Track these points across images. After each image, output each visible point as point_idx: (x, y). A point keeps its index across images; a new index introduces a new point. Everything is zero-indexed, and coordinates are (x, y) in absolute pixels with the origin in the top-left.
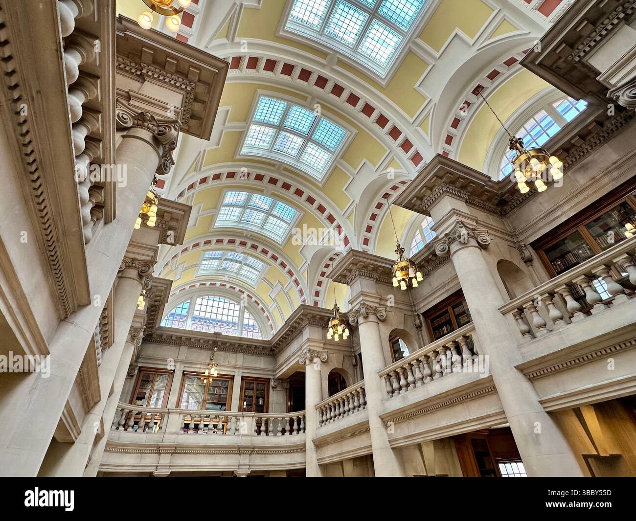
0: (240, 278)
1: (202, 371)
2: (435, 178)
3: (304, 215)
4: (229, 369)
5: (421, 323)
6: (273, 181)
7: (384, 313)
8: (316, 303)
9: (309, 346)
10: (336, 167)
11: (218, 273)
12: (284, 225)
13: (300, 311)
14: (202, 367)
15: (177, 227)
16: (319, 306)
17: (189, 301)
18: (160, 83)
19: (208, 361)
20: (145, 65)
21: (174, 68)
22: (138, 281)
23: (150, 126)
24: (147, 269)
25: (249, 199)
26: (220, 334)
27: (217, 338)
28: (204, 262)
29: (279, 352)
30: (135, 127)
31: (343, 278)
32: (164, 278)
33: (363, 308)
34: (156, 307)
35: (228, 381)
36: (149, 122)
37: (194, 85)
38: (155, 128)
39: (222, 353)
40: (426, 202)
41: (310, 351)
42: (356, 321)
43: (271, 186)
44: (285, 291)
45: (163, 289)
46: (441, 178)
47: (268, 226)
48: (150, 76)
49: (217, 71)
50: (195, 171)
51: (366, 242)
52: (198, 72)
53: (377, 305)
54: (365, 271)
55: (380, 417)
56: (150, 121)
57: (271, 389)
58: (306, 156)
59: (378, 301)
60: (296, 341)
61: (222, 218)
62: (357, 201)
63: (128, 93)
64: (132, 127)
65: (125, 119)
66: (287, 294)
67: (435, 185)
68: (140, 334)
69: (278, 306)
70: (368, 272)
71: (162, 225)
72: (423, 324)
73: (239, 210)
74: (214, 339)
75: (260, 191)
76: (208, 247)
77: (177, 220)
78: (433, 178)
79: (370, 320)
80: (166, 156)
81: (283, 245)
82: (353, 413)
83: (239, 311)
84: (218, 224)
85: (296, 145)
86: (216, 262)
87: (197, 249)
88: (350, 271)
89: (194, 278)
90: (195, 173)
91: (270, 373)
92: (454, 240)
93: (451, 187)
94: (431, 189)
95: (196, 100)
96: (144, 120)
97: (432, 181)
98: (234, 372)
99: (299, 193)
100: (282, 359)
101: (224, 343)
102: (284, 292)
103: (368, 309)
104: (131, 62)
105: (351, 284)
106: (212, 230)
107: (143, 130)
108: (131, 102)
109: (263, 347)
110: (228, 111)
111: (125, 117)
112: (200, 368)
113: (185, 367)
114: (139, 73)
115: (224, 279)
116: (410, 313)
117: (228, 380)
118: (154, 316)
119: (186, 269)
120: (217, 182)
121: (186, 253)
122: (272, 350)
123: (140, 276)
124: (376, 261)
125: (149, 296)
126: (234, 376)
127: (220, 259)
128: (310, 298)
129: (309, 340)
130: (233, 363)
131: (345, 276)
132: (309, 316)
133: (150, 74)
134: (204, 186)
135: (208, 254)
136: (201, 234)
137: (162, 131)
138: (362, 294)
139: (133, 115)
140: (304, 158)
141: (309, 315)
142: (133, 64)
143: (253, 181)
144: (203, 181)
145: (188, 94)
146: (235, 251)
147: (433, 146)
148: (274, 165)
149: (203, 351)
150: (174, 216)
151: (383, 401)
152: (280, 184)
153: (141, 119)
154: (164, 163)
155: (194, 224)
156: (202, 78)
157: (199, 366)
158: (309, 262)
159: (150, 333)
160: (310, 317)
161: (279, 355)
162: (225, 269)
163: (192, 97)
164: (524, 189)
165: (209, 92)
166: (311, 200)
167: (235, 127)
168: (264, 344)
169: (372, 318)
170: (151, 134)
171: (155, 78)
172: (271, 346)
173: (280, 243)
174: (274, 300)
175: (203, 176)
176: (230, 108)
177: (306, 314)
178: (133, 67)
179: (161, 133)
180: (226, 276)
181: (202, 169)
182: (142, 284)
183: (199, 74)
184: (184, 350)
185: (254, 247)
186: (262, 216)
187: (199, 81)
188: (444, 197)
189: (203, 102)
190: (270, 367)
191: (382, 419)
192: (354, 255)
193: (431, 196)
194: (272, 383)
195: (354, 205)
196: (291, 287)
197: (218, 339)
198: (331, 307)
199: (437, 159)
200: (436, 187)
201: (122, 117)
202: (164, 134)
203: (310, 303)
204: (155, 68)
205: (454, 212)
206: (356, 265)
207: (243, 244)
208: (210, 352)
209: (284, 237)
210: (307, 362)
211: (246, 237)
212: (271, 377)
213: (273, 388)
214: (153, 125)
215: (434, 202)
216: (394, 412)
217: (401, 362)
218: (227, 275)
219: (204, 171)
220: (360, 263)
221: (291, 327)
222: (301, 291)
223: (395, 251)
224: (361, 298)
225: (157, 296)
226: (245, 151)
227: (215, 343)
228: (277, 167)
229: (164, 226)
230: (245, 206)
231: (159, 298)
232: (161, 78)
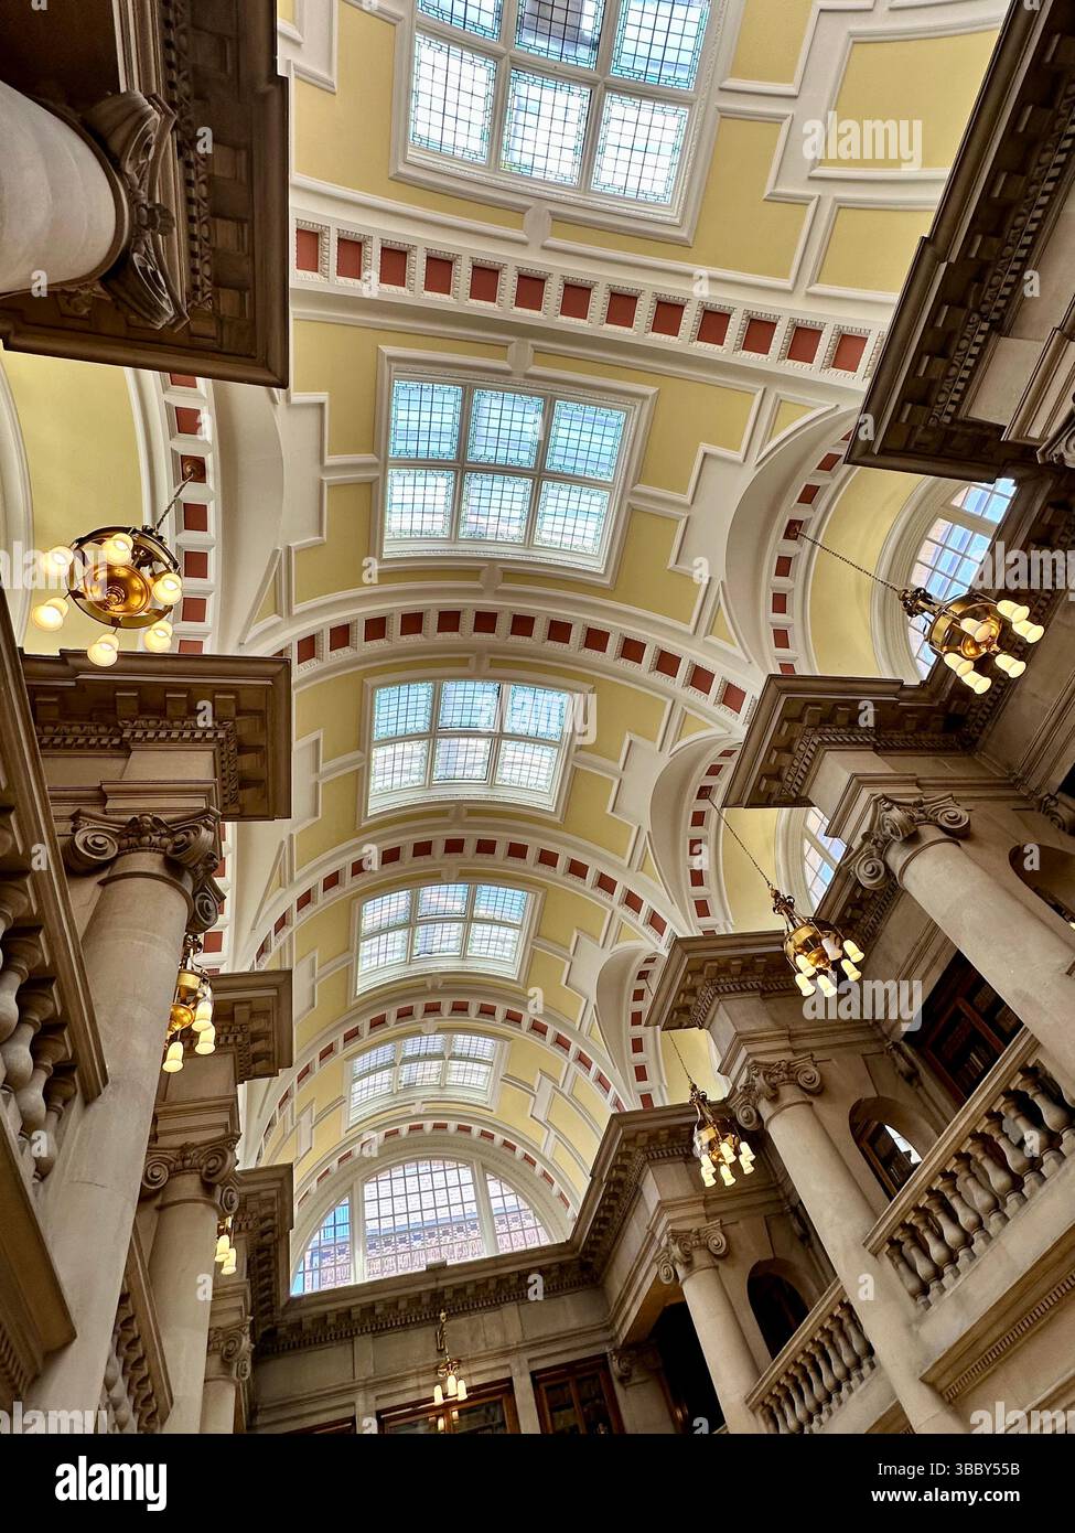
0: (455, 1096)
1: (425, 1394)
2: (786, 725)
3: (545, 896)
4: (492, 1365)
5: (911, 1063)
6: (454, 846)
7: (813, 1069)
8: (646, 1099)
9: (670, 1222)
10: (575, 770)
11: (396, 1102)
12: (511, 934)
13: (616, 1134)
14: (422, 1381)
15: (270, 1028)
16: (657, 1103)
17: (347, 1201)
18: (163, 746)
19: (433, 1360)
20: (126, 722)
21: (185, 707)
22: (205, 1202)
23: (156, 839)
24: (220, 1161)
25: (414, 903)
26: (442, 1266)
27: (437, 1280)
28: (357, 1086)
29: (604, 1264)
30: (126, 854)
31: (682, 1015)
32: (270, 1164)
33: (757, 1075)
34: (269, 1250)
35: (500, 1402)
36: (151, 834)
37: (231, 723)
38: (166, 840)
39: (462, 1321)
40: (790, 779)
41: (676, 1236)
42: (755, 1115)
43: (454, 858)
44: (566, 1091)
45: (274, 1193)
46: (800, 720)
47: (475, 948)
48: (139, 740)
49: (269, 683)
50: (280, 886)
51: (702, 909)
52: (233, 697)
53: (788, 1056)
54: (728, 980)
55: (922, 1380)
56: (153, 830)
57: (617, 1386)
58: (505, 770)
59: (785, 1044)
60: (634, 1220)
61: (368, 966)
62: (647, 827)
63: (100, 789)
64: (117, 856)
65: (101, 846)
66: (572, 1099)
67: (793, 740)
68: (240, 1344)
69: (561, 1136)
70: (736, 979)
71: (235, 1038)
72: (919, 1065)
73: (400, 935)
74: (432, 1286)
75: (435, 878)
76: (355, 1046)
77: (265, 1013)
78: (781, 727)
79: (787, 1101)
80: (203, 889)
81: (522, 980)
82: (850, 1390)
83: (474, 1183)
84: (363, 985)
85: (478, 755)
86: (386, 1075)
87: (332, 1060)
88: (693, 991)
89: (343, 1135)
90: (282, 890)
91: (600, 1337)
92: (887, 843)
93: (828, 730)
94: (788, 749)
95: (242, 749)
96: (141, 833)
97: (783, 733)
98: (508, 1366)
99: (518, 851)
100: (616, 1285)
101: (459, 1291)
102: (563, 1095)
103: (771, 1075)
104: (97, 727)
105: (707, 1023)
106: (353, 1003)
107: (140, 854)
108: (109, 805)
109: (560, 1263)
110: (317, 741)
111: (100, 840)
112: (419, 1388)
113: (377, 1398)
114: (116, 741)
115: (414, 1110)
116: (874, 1048)
117: (499, 1397)
118: (270, 1276)
119: (321, 1117)
120: (335, 892)
121: (310, 1080)
122: (585, 1267)
123: (208, 1188)
124: (742, 946)
125: (243, 1226)
126: (510, 1380)
127: (391, 1065)
128: (628, 1089)
129: (663, 1206)
130: (497, 1338)
131: (686, 1009)
132: (642, 1139)
133: (138, 735)
134: (309, 910)
135: (360, 1064)
136: (332, 1022)
137: (183, 841)
138: (742, 1039)
139: (117, 831)
140: (504, 776)
141: (640, 1136)
142: (102, 729)
143: (410, 863)
144: (305, 900)
145: (222, 745)
146: (419, 1033)
147: (754, 662)
148: (444, 813)
149: (412, 1332)
150: (256, 1007)
151: (911, 1326)
152: (470, 847)
153: (134, 834)
154: (201, 906)
155: (310, 1002)
156: (245, 704)
157: (412, 1383)
158: (594, 1000)
159: (269, 1326)
160: (645, 1142)
161: (606, 1275)
162: (410, 1087)
163: (232, 748)
164: (980, 684)
165: (264, 725)
166: (548, 858)
167: (341, 767)
168: (560, 1254)
169: (789, 1094)
170: (160, 857)
171: (150, 740)
172: (577, 1254)
173: (516, 979)
174: (547, 1124)
175: (300, 891)
176: (319, 734)
177: (632, 1135)
178: (103, 734)
179: (182, 847)
180: (418, 1103)
181: (296, 876)
182: (214, 1206)
183: (237, 701)
184: (364, 1344)
185: (461, 1008)
186: (455, 929)
187: (239, 712)
188: (823, 757)
189: (257, 749)
190: (591, 1319)
191: (932, 1385)
192: (687, 952)
193: (796, 764)
194: (615, 1367)
195: (644, 834)
196: (576, 1076)
197: (442, 1283)
198: (685, 1097)
199: (772, 684)
200: (798, 741)
201: (94, 843)
202: (187, 846)
203: (632, 1105)
204: (148, 721)
205: (860, 782)
206: (701, 972)
207: (432, 1009)
208: (431, 1330)
209: (518, 963)
210: (681, 1273)
211: (435, 991)
212: (608, 1349)
213: (622, 1380)
214: (162, 835)
215: (808, 774)
216: (954, 1353)
217: (910, 1191)
218: (418, 1098)
219: (300, 881)
220: (709, 964)
221: (609, 1183)
222: (600, 1079)
223: (774, 909)
224: (743, 1053)
225: (263, 1220)
226: (376, 805)
227: (436, 1296)
228: (452, 813)
229: (239, 1039)
230: (411, 922)
231: (269, 1222)
232: (163, 734)
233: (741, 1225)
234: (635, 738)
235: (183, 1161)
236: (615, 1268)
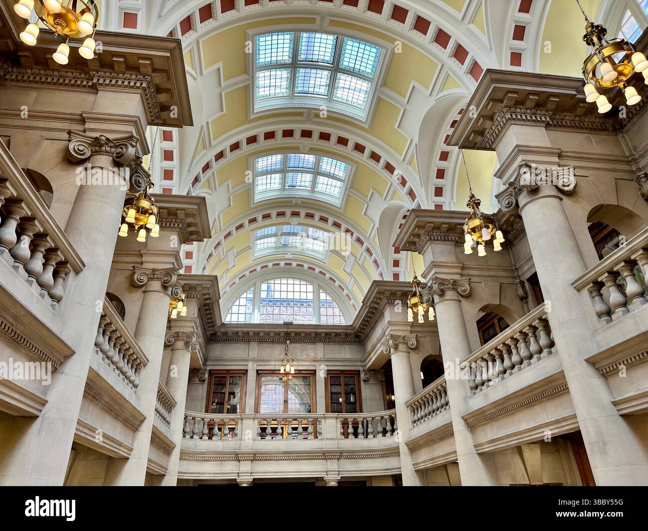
0: (308, 254)
1: (277, 368)
2: (491, 104)
3: (357, 168)
4: (308, 364)
5: (526, 293)
6: (307, 134)
7: (468, 286)
8: (396, 276)
9: (391, 330)
10: (379, 99)
11: (278, 252)
12: (339, 184)
13: (375, 289)
14: (277, 363)
15: (196, 222)
16: (401, 279)
17: (252, 289)
18: (114, 89)
19: (283, 356)
20: (94, 73)
21: (124, 66)
22: (163, 293)
23: (108, 149)
24: (169, 278)
25: (285, 161)
26: (291, 324)
27: (288, 328)
28: (259, 242)
29: (366, 338)
30: (94, 155)
31: (412, 245)
32: (210, 274)
33: (435, 284)
34: (209, 306)
35: (310, 377)
36: (106, 146)
37: (149, 78)
38: (113, 150)
39: (294, 345)
40: (488, 136)
41: (392, 337)
42: (431, 299)
43: (306, 140)
44: (360, 262)
45: (209, 286)
46: (501, 101)
47: (319, 188)
48: (101, 84)
50: (204, 149)
51: (439, 192)
52: (149, 62)
53: (457, 277)
54: (438, 234)
55: (462, 417)
56: (107, 144)
57: (362, 383)
58: (339, 92)
59: (459, 271)
60: (379, 324)
61: (261, 189)
62: (416, 141)
63: (82, 114)
64: (89, 157)
65: (82, 150)
66: (362, 267)
67: (494, 113)
68: (192, 339)
69: (356, 281)
70: (443, 234)
71: (178, 225)
72: (529, 294)
73: (278, 176)
74: (286, 330)
75: (296, 150)
76: (254, 225)
77: (193, 216)
78: (488, 104)
79: (447, 298)
80: (137, 172)
81: (342, 208)
82: (441, 412)
83: (313, 292)
84: (258, 198)
85: (322, 80)
86: (273, 239)
87: (241, 231)
88: (419, 236)
89: (251, 262)
90: (205, 151)
91: (359, 364)
92: (520, 190)
94: (491, 118)
95: (159, 90)
96: (101, 145)
97: (489, 108)
98: (315, 366)
99: (343, 141)
100: (369, 346)
101: (298, 334)
102: (359, 265)
103: (443, 284)
104: (80, 74)
105: (423, 252)
106: (253, 206)
107: (102, 156)
108: (86, 126)
109: (346, 333)
110: (219, 69)
111: (81, 147)
112: (275, 365)
113: (257, 365)
114: (90, 84)
115: (287, 256)
116: (510, 281)
117: (309, 375)
118: (211, 315)
119: (239, 253)
120: (237, 153)
121: (230, 238)
122: (357, 336)
123: (165, 287)
124: (452, 218)
125: (195, 296)
126: (315, 371)
127: (275, 235)
128: (388, 270)
129: (390, 323)
130: (312, 355)
131: (414, 243)
132: (387, 294)
133: (101, 81)
134: (222, 161)
135: (259, 233)
136: (240, 214)
137: (120, 153)
138: (434, 265)
139: (90, 142)
140: (338, 95)
141: (386, 292)
142: (83, 76)
143: (281, 140)
144: (220, 156)
145: (145, 90)
146: (289, 223)
147: (494, 50)
148: (301, 114)
149: (275, 345)
150: (188, 212)
151: (466, 398)
152: (316, 135)
153: (98, 145)
154: (136, 180)
155: (229, 204)
156: (157, 66)
157: (273, 363)
158: (377, 225)
159: (213, 332)
160: (388, 295)
161: (366, 342)
162: (285, 246)
163: (152, 91)
165: (169, 78)
166: (359, 148)
167: (235, 84)
168: (346, 329)
169: (450, 294)
170: (111, 158)
171: (107, 85)
172: (354, 331)
173: (339, 206)
174: (351, 275)
175: (217, 151)
176: (220, 65)
177: (382, 291)
178: (84, 78)
180: (289, 254)
181: (213, 143)
182: (168, 295)
183: (152, 63)
184: (254, 346)
185: (310, 216)
186: (308, 177)
187: (154, 70)
188: (509, 127)
189: (167, 91)
190: (357, 356)
191: (465, 420)
192: (417, 217)
193: (493, 128)
194: (362, 376)
195: (413, 145)
196: (365, 258)
197: (290, 330)
198: (411, 280)
199: (488, 76)
200: (497, 115)
201: (78, 149)
203: (389, 278)
204: (105, 72)
205: (519, 151)
206: (424, 227)
207: (295, 214)
208: (284, 346)
209: (341, 198)
210: (392, 350)
211: (296, 205)
212: (361, 369)
213: (364, 381)
214: (111, 147)
215: (498, 135)
216: (476, 412)
218: (289, 252)
219: (216, 145)
220: (428, 225)
221: (371, 308)
222: (376, 262)
223: (467, 205)
224: (433, 271)
225: (204, 295)
226: (259, 106)
227: (287, 334)
228: (305, 115)
229: (180, 226)
230: (284, 170)
231: (208, 296)
232: (113, 82)
233: (427, 339)
234: (417, 85)
235: (154, 275)
236: (370, 340)
